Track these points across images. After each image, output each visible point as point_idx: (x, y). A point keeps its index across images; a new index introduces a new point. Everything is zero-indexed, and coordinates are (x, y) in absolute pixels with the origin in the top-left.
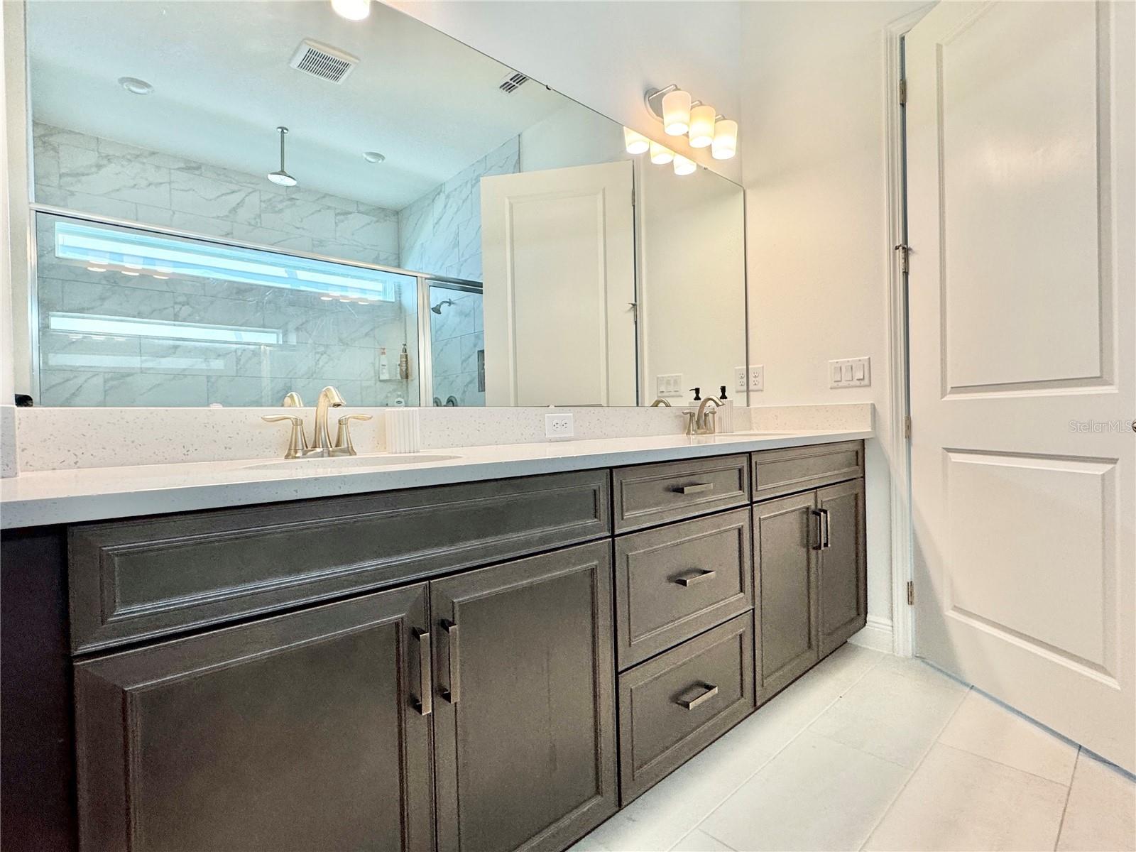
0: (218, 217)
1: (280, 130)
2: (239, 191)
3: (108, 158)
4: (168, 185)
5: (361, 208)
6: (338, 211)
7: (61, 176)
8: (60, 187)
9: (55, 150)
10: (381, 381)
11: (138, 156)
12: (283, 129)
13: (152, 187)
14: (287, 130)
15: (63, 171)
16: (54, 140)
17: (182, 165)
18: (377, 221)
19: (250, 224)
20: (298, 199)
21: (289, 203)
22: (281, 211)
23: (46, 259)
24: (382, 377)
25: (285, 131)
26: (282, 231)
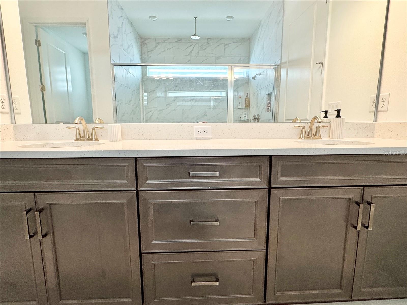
0: (186, 55)
1: (195, 18)
2: (192, 45)
3: (158, 44)
4: (172, 48)
5: (234, 41)
6: (225, 44)
7: (148, 52)
8: (148, 56)
9: (146, 45)
10: (239, 108)
11: (165, 41)
12: (195, 17)
13: (169, 50)
14: (197, 18)
15: (148, 51)
16: (146, 42)
17: (176, 40)
18: (241, 45)
19: (195, 56)
20: (211, 43)
21: (208, 45)
22: (205, 49)
23: (145, 77)
24: (239, 107)
25: (196, 18)
26: (205, 56)
